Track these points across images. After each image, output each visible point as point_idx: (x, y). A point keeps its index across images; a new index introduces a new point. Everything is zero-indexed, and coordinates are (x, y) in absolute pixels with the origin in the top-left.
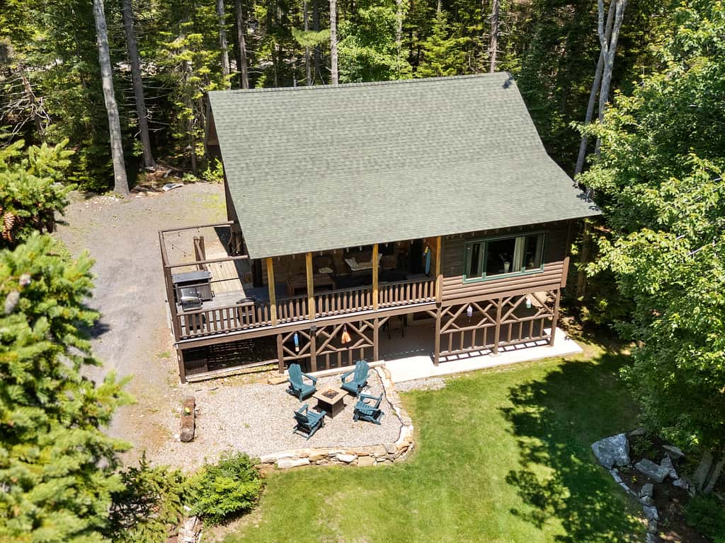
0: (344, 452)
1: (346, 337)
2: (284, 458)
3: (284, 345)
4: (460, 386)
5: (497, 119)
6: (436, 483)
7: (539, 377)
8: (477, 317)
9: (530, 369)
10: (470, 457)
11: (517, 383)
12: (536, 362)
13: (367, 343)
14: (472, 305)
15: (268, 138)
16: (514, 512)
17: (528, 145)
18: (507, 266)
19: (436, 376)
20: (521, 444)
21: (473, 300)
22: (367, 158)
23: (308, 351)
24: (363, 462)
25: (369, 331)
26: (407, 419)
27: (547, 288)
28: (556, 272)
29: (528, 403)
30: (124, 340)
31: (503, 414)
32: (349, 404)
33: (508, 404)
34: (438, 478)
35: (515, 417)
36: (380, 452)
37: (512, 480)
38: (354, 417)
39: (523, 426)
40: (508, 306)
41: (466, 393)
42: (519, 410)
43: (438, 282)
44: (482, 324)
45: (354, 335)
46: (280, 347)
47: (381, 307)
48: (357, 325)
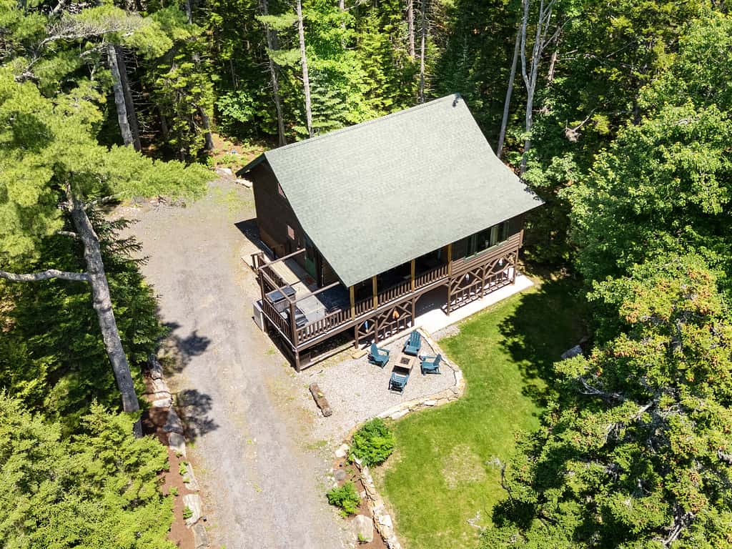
0: (428, 399)
1: (396, 314)
2: (395, 412)
3: (359, 330)
4: (470, 328)
5: (459, 134)
6: (488, 406)
7: (512, 312)
8: (472, 278)
9: (505, 307)
10: (499, 382)
11: (501, 319)
12: (508, 298)
13: (409, 314)
14: (469, 273)
15: (316, 183)
17: (483, 151)
18: (487, 243)
19: (451, 325)
20: (520, 368)
21: (468, 270)
22: (384, 183)
23: (373, 329)
24: (441, 403)
25: (409, 308)
26: (456, 367)
27: (511, 251)
28: (516, 240)
29: (512, 334)
30: (234, 346)
31: (503, 347)
32: (414, 364)
33: (502, 338)
34: (487, 402)
35: (510, 347)
36: (450, 394)
37: (525, 393)
38: (423, 373)
39: (516, 353)
40: (489, 267)
41: (476, 334)
42: (510, 341)
43: (450, 265)
44: (475, 282)
45: (401, 312)
46: (357, 332)
47: (416, 290)
48: (402, 305)
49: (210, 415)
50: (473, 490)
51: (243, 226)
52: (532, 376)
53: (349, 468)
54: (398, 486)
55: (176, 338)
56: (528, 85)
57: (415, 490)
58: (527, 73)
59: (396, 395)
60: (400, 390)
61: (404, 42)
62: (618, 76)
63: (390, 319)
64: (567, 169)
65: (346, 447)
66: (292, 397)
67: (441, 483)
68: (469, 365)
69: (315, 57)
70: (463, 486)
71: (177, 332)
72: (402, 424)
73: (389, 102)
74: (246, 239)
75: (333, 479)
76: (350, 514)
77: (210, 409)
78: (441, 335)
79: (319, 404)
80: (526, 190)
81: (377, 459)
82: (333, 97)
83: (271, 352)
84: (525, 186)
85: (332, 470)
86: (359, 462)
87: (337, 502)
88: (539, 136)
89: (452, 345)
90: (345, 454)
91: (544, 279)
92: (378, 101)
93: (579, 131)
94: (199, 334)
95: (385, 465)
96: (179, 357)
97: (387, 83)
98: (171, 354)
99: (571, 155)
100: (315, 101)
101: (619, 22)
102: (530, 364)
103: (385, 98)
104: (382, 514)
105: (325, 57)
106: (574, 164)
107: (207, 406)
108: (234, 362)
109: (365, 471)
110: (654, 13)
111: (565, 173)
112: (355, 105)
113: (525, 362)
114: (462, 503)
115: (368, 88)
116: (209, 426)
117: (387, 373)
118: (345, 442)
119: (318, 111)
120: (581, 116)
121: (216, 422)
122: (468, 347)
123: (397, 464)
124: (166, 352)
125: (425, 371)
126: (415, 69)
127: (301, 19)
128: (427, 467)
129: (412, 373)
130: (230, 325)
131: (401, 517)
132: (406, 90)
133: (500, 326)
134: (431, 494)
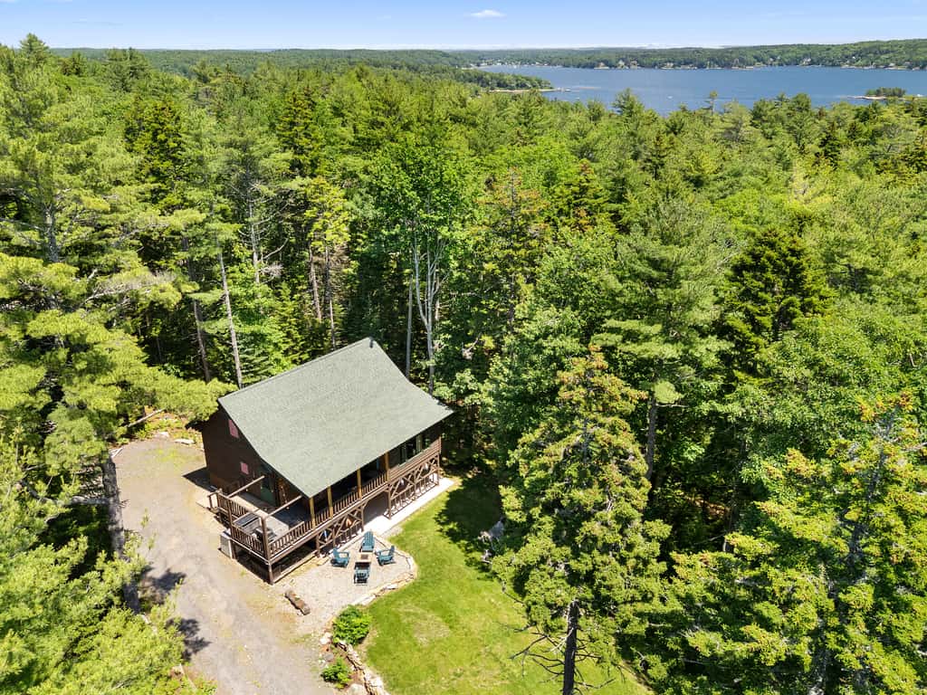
0: (390, 584)
1: (348, 521)
2: (364, 600)
3: (320, 540)
4: (411, 526)
7: (443, 506)
8: (406, 483)
9: (436, 504)
10: (444, 561)
11: (435, 513)
12: (437, 497)
13: (359, 521)
14: (403, 479)
16: (479, 579)
18: (414, 451)
19: (394, 526)
20: (459, 547)
21: (402, 476)
23: (331, 538)
24: (401, 585)
25: (359, 515)
26: (407, 555)
27: (433, 456)
28: (435, 447)
29: (447, 523)
30: (206, 575)
31: (441, 534)
32: (372, 559)
33: (439, 527)
34: (438, 577)
35: (447, 533)
36: (407, 577)
37: (469, 564)
38: (380, 564)
39: (454, 536)
40: (418, 472)
41: (417, 529)
42: (446, 528)
43: (388, 472)
44: (409, 487)
45: (352, 519)
46: (318, 542)
47: (363, 498)
48: (353, 513)
49: (199, 635)
50: (442, 644)
51: (192, 477)
52: (471, 551)
53: (335, 650)
54: (381, 655)
55: (151, 579)
56: (426, 323)
57: (395, 655)
58: (424, 314)
59: (362, 586)
60: (365, 581)
61: (311, 307)
62: (495, 305)
63: (344, 528)
64: (468, 381)
65: (329, 635)
66: (270, 605)
67: (416, 645)
68: (418, 552)
69: (240, 323)
70: (433, 643)
71: (149, 574)
72: (372, 608)
73: (306, 356)
74: (196, 487)
75: (324, 661)
76: (345, 685)
77: (198, 630)
78: (388, 535)
79: (297, 605)
80: (439, 404)
81: (359, 636)
82: (259, 356)
83: (242, 574)
84: (437, 401)
85: (321, 655)
86: (343, 642)
87: (331, 678)
88: (440, 362)
89: (400, 541)
90: (329, 640)
91: (462, 478)
92: (296, 357)
93: (472, 351)
94: (173, 571)
95: (365, 642)
96: (158, 593)
97: (302, 340)
98: (149, 593)
99: (469, 371)
100: (243, 360)
101: (489, 266)
102: (466, 542)
103: (301, 354)
104: (373, 678)
105: (250, 323)
106: (473, 376)
107: (194, 629)
108: (210, 587)
109: (350, 649)
110: (512, 257)
111: (467, 384)
112: (277, 361)
113: (462, 541)
114: (436, 655)
115: (287, 346)
116: (201, 644)
117: (351, 570)
118: (327, 631)
119: (247, 369)
120: (471, 339)
121: (207, 640)
122: (412, 540)
123: (375, 639)
124: (144, 592)
125: (382, 562)
126: (325, 327)
127: (227, 293)
128: (401, 635)
129: (372, 567)
130: (200, 560)
131: (388, 679)
132: (319, 345)
133: (435, 518)
134: (409, 655)
